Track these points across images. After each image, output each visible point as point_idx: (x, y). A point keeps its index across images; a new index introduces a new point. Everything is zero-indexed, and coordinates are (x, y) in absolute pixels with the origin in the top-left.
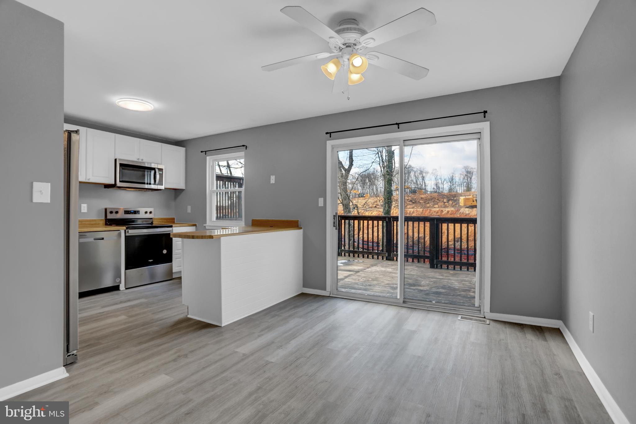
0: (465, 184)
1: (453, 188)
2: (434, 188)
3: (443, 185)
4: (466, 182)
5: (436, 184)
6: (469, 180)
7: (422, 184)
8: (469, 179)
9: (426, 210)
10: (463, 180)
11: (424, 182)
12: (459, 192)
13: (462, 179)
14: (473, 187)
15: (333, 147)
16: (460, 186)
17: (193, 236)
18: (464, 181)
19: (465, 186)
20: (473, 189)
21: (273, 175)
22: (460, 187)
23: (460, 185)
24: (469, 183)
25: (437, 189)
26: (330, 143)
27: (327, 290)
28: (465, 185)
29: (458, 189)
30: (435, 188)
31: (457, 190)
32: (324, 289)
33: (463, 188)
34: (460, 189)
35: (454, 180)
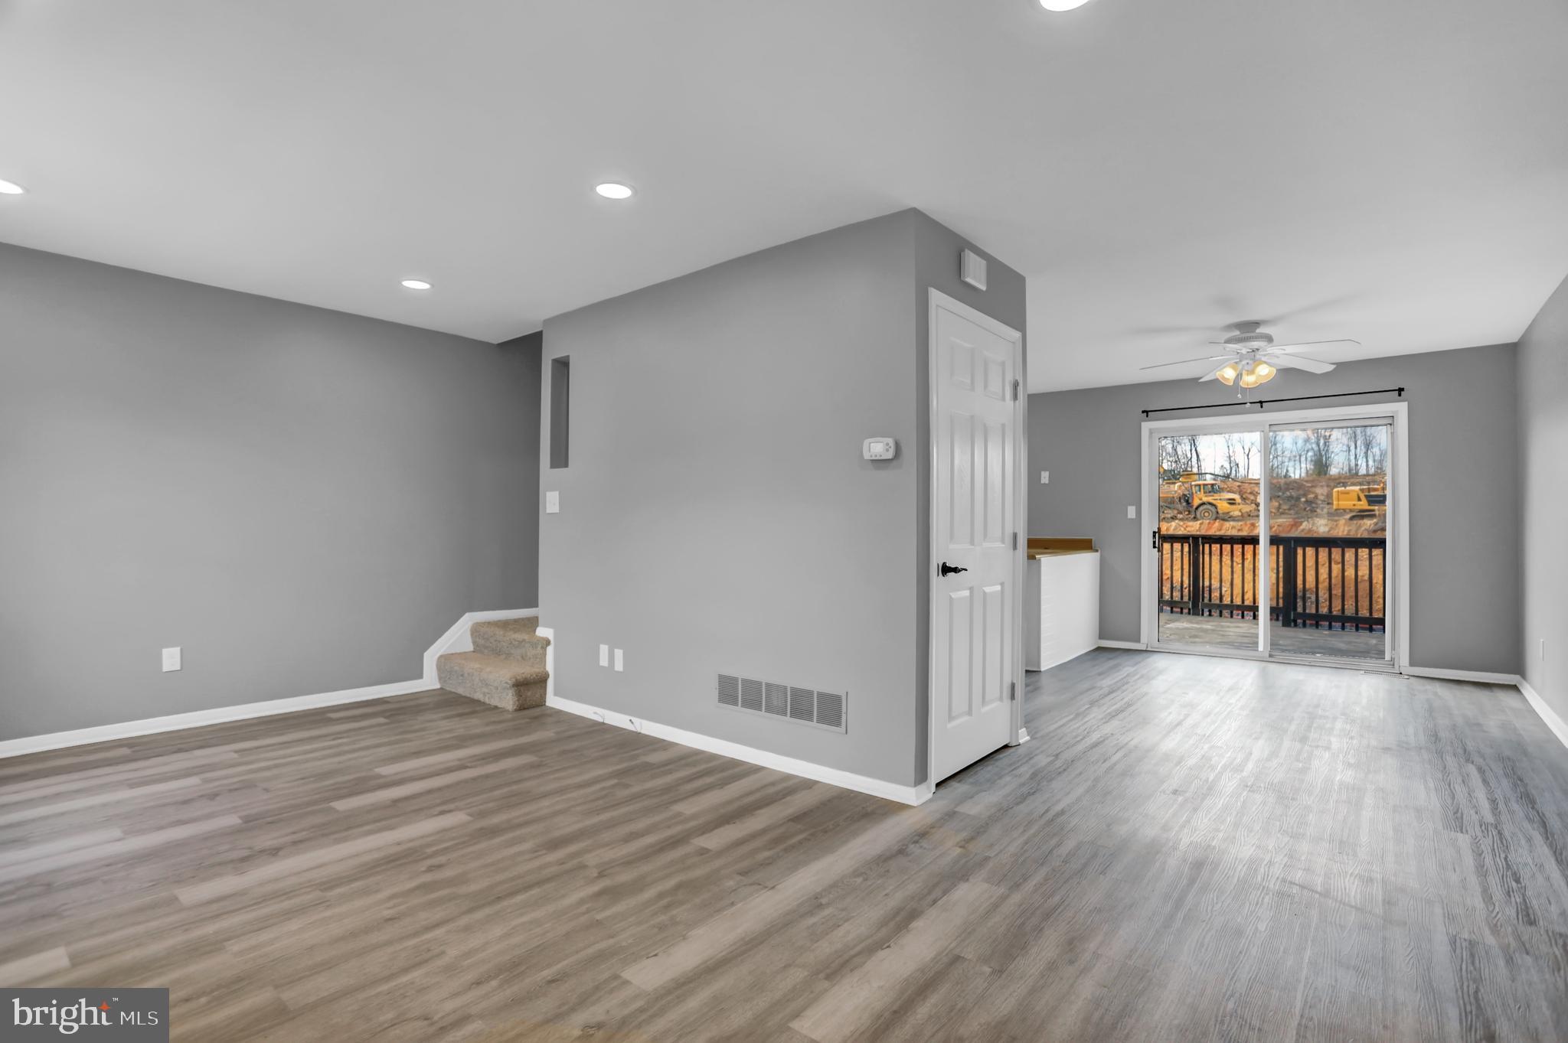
0: (1310, 454)
1: (1276, 465)
2: (1222, 466)
3: (1248, 459)
4: (1312, 449)
5: (1230, 457)
6: (1321, 444)
7: (1189, 455)
8: (1322, 442)
9: (1209, 523)
10: (1305, 444)
11: (1196, 450)
12: (1292, 475)
13: (1300, 443)
14: (1335, 462)
15: (1151, 432)
16: (1295, 461)
17: (1028, 556)
18: (1308, 446)
19: (1309, 459)
20: (1334, 467)
21: (1045, 470)
22: (1297, 463)
23: (1295, 456)
24: (1323, 453)
25: (1231, 468)
26: (1146, 426)
27: (1142, 641)
28: (1311, 456)
29: (1291, 470)
30: (1227, 466)
31: (1287, 471)
32: (1138, 640)
33: (1303, 465)
34: (1295, 469)
35: (1278, 445)
